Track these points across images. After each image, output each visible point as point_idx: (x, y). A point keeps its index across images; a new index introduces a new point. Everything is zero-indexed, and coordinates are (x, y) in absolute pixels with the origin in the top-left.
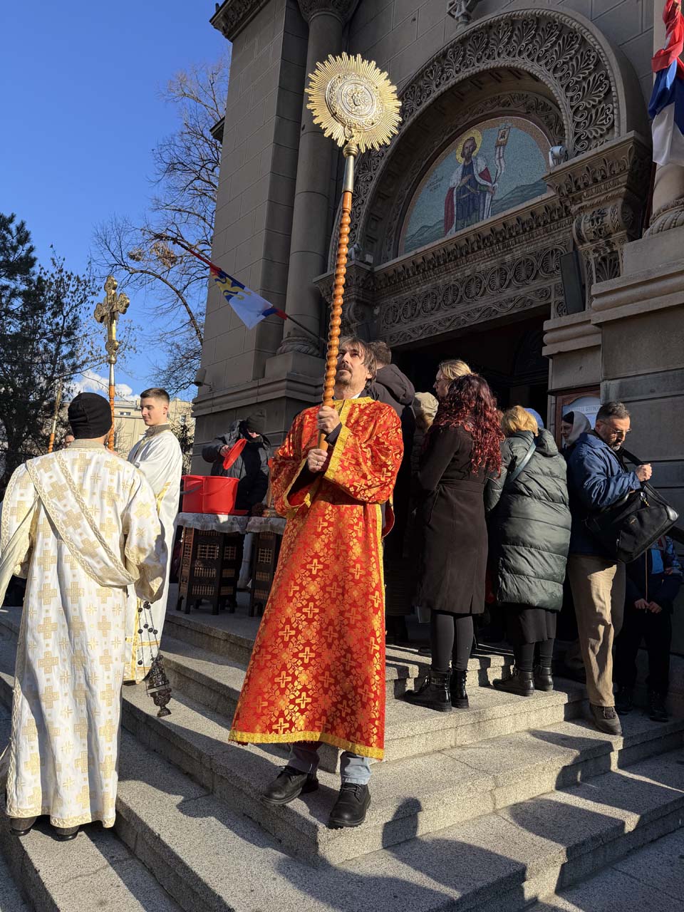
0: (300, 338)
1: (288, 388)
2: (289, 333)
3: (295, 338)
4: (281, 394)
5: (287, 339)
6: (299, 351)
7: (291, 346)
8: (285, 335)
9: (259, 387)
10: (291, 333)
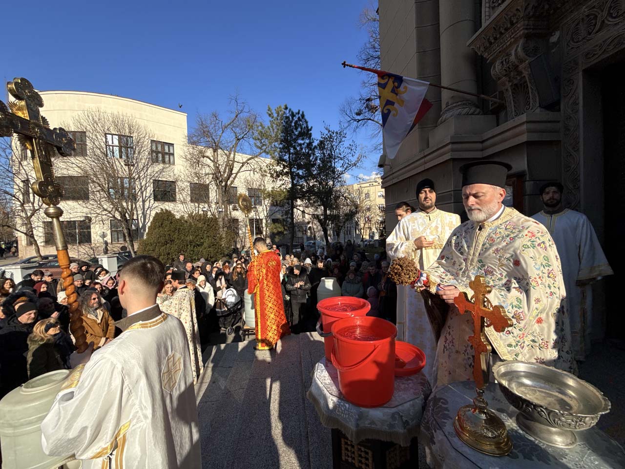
0: (460, 103)
1: (453, 150)
2: (448, 103)
3: (455, 105)
4: (447, 157)
5: (446, 109)
6: (459, 114)
7: (451, 113)
8: (444, 106)
9: (425, 156)
10: (450, 103)
